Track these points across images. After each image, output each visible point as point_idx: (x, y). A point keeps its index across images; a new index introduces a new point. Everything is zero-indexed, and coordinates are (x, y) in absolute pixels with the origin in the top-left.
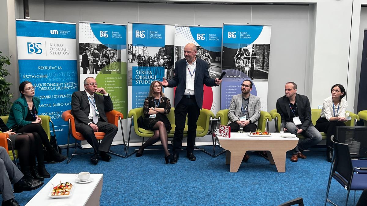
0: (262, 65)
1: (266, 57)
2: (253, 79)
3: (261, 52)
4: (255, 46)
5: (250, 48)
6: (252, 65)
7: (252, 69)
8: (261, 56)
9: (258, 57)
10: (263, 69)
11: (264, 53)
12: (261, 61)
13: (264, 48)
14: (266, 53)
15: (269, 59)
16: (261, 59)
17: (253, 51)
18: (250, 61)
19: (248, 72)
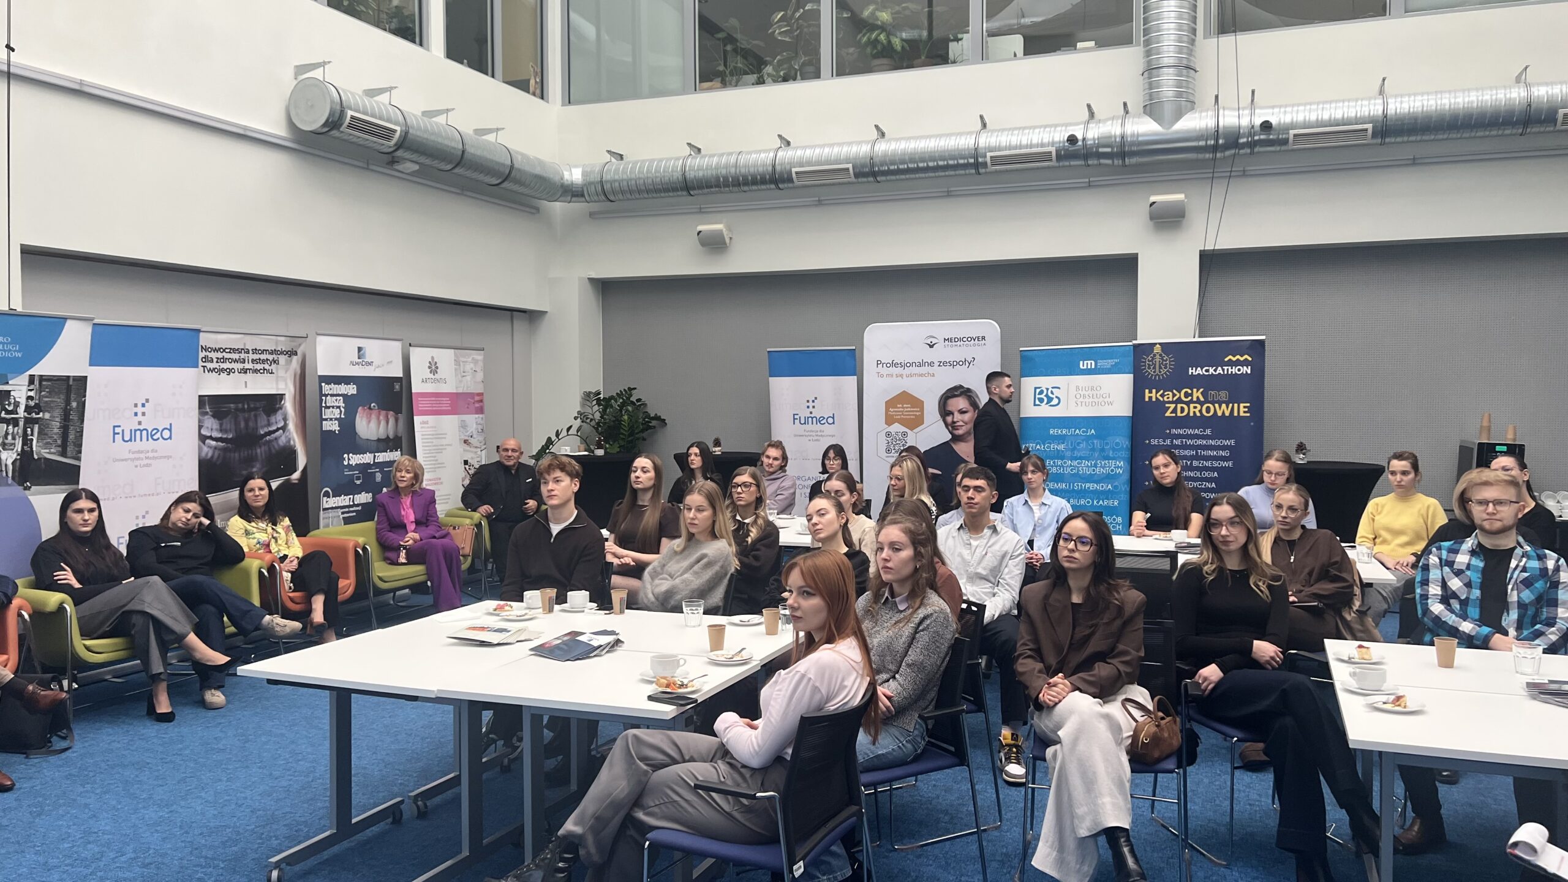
0: (59, 442)
1: (74, 416)
2: (29, 488)
3: (60, 400)
4: (37, 382)
5: (20, 390)
6: (26, 441)
7: (26, 456)
8: (58, 413)
9: (47, 416)
10: (63, 454)
11: (68, 402)
12: (56, 430)
13: (69, 389)
14: (74, 404)
15: (82, 421)
16: (56, 427)
17: (29, 398)
18: (20, 430)
19: (10, 467)
